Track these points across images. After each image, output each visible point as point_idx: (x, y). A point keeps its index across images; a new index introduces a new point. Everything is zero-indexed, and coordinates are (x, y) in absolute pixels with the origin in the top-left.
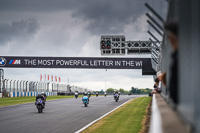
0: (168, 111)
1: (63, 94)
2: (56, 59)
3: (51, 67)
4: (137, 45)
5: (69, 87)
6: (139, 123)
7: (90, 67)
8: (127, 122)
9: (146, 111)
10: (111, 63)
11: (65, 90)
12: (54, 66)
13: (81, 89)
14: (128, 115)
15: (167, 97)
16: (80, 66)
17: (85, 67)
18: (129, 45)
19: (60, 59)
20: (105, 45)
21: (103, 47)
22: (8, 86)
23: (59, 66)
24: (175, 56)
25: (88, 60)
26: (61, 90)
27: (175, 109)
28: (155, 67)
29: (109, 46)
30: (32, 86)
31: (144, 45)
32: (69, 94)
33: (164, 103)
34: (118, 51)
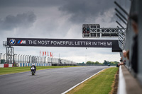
0: (131, 78)
1: (55, 65)
2: (51, 40)
3: (47, 46)
4: (108, 30)
5: (60, 60)
6: (110, 86)
7: (75, 46)
8: (101, 85)
9: (115, 78)
10: (90, 43)
11: (57, 62)
12: (49, 45)
13: (68, 61)
14: (101, 80)
15: (130, 68)
16: (67, 46)
17: (71, 46)
18: (103, 31)
19: (54, 40)
20: (86, 30)
21: (84, 32)
22: (17, 59)
23: (53, 45)
24: (136, 39)
25: (74, 41)
26: (54, 62)
27: (135, 77)
28: (121, 46)
29: (88, 32)
30: (34, 59)
31: (113, 31)
32: (60, 65)
33: (128, 72)
34: (95, 35)
